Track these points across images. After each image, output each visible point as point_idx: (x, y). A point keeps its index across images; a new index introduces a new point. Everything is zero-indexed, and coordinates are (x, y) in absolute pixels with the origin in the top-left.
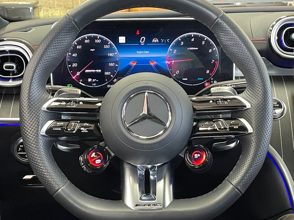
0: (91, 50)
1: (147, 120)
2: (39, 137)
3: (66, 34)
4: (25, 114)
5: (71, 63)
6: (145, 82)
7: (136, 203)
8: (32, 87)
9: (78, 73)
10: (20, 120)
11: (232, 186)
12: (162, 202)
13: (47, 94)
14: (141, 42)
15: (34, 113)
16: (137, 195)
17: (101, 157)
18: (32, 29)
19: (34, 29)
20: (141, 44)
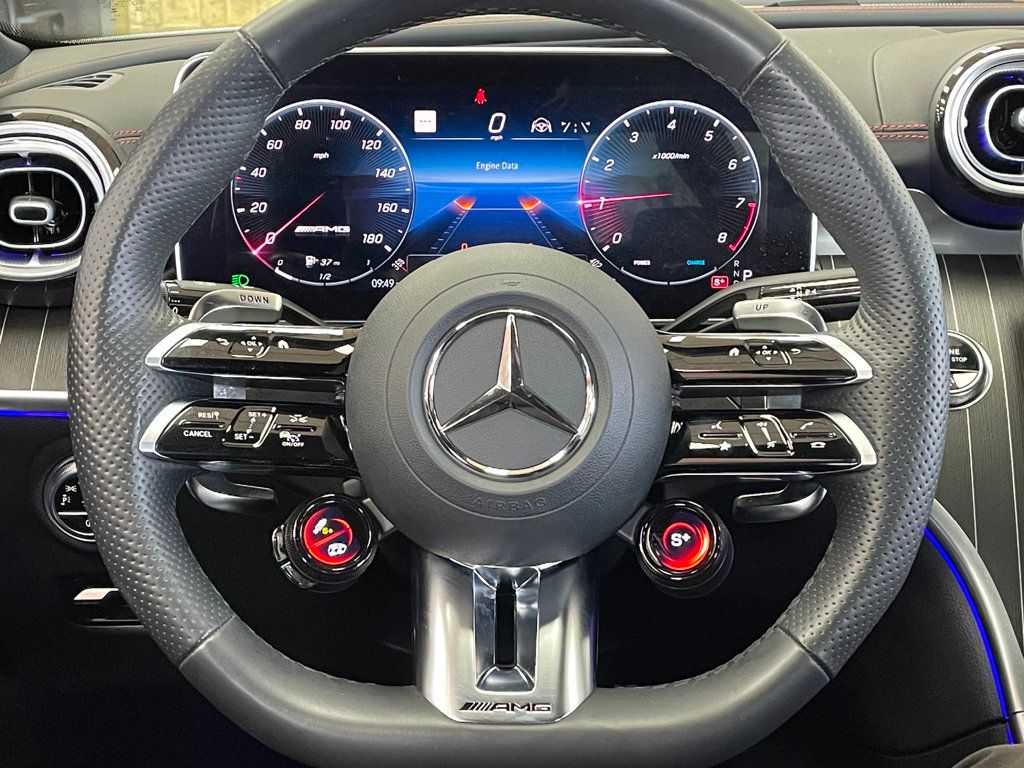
0: (316, 155)
1: (510, 413)
2: (135, 461)
3: (234, 100)
4: (87, 378)
5: (244, 201)
6: (508, 278)
7: (465, 697)
8: (114, 285)
9: (270, 236)
10: (70, 399)
11: (797, 648)
12: (553, 696)
13: (165, 310)
14: (491, 130)
15: (120, 377)
16: (470, 671)
17: (347, 534)
18: (109, 76)
19: (116, 76)
20: (492, 138)
